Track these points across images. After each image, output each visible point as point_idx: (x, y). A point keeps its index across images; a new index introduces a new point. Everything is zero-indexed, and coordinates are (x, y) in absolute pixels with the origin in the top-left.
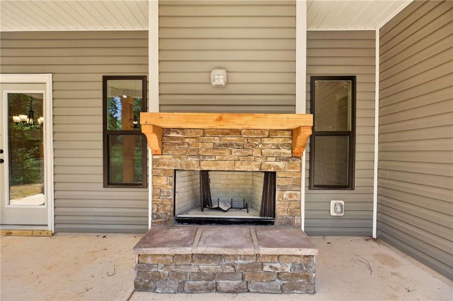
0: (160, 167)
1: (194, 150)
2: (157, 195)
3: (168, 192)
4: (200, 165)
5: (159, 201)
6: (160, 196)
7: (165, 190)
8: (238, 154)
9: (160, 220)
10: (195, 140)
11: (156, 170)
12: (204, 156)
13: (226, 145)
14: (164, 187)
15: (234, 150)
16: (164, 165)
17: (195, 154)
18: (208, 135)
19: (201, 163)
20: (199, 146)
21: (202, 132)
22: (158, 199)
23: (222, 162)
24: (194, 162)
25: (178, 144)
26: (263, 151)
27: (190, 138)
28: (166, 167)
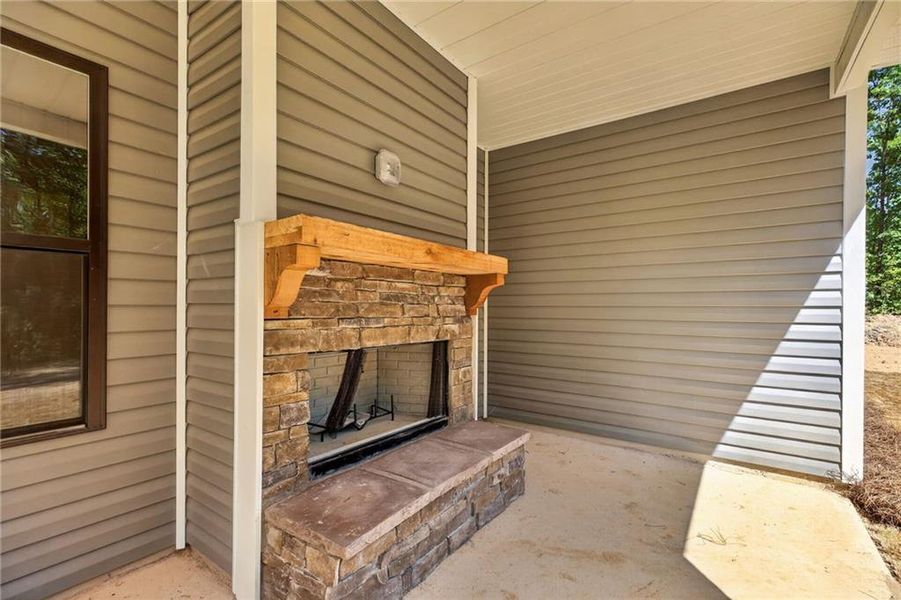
0: (283, 351)
1: (348, 307)
2: (273, 423)
3: (299, 410)
4: (360, 339)
5: (278, 436)
6: (281, 422)
7: (292, 405)
8: (412, 313)
9: (283, 482)
10: (351, 286)
11: (274, 359)
12: (368, 320)
13: (397, 298)
14: (291, 398)
15: (407, 307)
16: (292, 345)
17: (353, 314)
18: (372, 276)
19: (363, 333)
20: (357, 299)
21: (360, 269)
22: (277, 433)
23: (393, 329)
24: (350, 332)
25: (321, 294)
26: (440, 308)
27: (343, 280)
28: (297, 350)
